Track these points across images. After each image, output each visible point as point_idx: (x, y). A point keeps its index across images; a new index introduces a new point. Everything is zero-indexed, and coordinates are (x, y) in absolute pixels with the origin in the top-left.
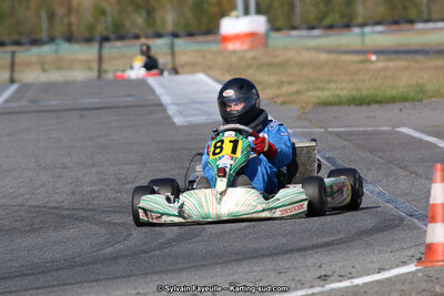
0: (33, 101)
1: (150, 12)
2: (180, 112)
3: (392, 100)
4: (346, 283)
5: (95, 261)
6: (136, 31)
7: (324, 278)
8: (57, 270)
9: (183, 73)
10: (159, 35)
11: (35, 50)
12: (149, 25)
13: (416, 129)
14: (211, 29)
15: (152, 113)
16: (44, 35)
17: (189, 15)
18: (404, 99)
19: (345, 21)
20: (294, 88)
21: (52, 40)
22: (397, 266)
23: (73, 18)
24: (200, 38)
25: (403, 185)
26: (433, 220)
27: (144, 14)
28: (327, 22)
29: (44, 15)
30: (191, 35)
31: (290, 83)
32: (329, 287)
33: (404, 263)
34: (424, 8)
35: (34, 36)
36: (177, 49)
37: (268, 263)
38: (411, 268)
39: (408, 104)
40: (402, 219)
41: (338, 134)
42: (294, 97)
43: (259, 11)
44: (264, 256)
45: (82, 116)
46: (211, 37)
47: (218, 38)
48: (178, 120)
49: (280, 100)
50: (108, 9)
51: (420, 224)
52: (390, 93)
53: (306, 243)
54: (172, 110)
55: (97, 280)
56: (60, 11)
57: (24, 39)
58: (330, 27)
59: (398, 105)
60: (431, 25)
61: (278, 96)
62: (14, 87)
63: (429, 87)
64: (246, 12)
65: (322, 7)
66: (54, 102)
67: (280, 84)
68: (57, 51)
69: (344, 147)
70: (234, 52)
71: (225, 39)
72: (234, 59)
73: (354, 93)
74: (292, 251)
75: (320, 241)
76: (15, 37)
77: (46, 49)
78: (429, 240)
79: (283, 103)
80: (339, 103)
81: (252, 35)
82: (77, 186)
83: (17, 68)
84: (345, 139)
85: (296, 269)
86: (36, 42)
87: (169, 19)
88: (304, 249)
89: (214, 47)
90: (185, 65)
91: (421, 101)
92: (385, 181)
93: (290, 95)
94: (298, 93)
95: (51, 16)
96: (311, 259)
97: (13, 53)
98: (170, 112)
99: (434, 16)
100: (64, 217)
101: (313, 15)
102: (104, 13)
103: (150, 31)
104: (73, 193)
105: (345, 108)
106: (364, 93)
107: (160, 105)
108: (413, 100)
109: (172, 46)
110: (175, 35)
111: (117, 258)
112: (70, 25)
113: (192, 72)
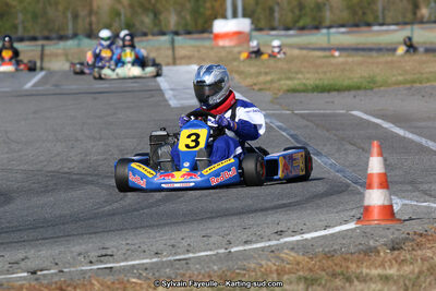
0: (56, 86)
1: (156, 14)
2: (174, 96)
3: (348, 89)
4: (298, 238)
5: (96, 217)
6: (145, 30)
7: (280, 233)
8: (63, 224)
9: (180, 64)
10: (163, 34)
11: (62, 44)
12: (155, 25)
13: (366, 113)
14: (205, 28)
15: (152, 96)
16: (70, 32)
17: (188, 17)
18: (359, 88)
19: (316, 23)
20: (269, 78)
21: (75, 36)
22: (341, 224)
23: (94, 19)
24: (195, 36)
25: (352, 158)
26: (370, 187)
27: (151, 15)
28: (301, 24)
29: (69, 15)
30: (189, 33)
31: (266, 74)
32: (283, 240)
33: (346, 222)
34: (380, 14)
35: (62, 33)
36: (176, 44)
37: (235, 221)
38: (352, 225)
39: (360, 92)
40: (348, 186)
41: (302, 116)
42: (268, 86)
43: (244, 16)
44: (233, 215)
45: (95, 99)
46: (205, 35)
47: (212, 36)
48: (173, 103)
49: (256, 88)
50: (122, 11)
51: (361, 190)
52: (346, 83)
53: (268, 205)
54: (168, 94)
55: (95, 233)
56: (83, 13)
57: (54, 35)
58: (302, 28)
59: (353, 93)
60: (384, 28)
61: (255, 84)
62: (42, 74)
63: (378, 78)
64: (235, 15)
65: (297, 12)
66: (74, 87)
67: (259, 74)
68: (79, 45)
69: (306, 126)
70: (223, 47)
71: (217, 37)
72: (223, 54)
73: (317, 82)
74: (256, 211)
75: (280, 202)
76: (46, 33)
77: (70, 43)
78: (366, 203)
79: (260, 90)
80: (305, 90)
81: (238, 33)
82: (86, 155)
83: (46, 59)
84: (308, 120)
85: (258, 225)
86: (62, 38)
87: (172, 20)
88: (266, 209)
89: (207, 43)
90: (183, 58)
91: (372, 89)
92: (337, 155)
93: (265, 83)
94: (272, 81)
95: (76, 17)
96: (271, 218)
97: (43, 46)
98: (167, 96)
99: (388, 20)
100: (73, 180)
101: (289, 18)
102: (118, 14)
103: (156, 30)
104: (82, 161)
105: (310, 95)
106: (326, 82)
107: (159, 91)
108: (365, 89)
109: (173, 42)
110: (177, 33)
111: (113, 214)
112: (91, 24)
113: (189, 64)
